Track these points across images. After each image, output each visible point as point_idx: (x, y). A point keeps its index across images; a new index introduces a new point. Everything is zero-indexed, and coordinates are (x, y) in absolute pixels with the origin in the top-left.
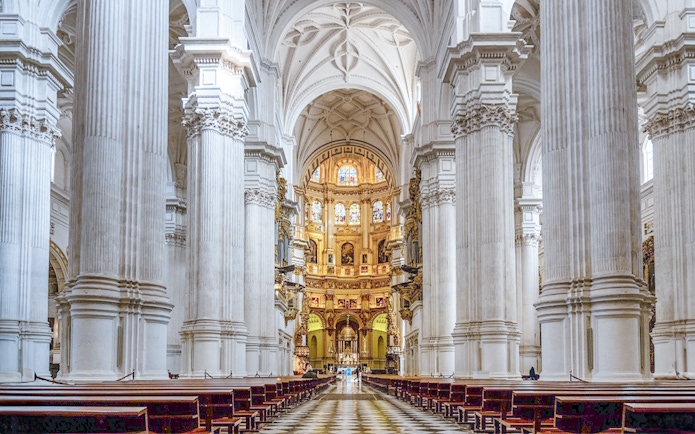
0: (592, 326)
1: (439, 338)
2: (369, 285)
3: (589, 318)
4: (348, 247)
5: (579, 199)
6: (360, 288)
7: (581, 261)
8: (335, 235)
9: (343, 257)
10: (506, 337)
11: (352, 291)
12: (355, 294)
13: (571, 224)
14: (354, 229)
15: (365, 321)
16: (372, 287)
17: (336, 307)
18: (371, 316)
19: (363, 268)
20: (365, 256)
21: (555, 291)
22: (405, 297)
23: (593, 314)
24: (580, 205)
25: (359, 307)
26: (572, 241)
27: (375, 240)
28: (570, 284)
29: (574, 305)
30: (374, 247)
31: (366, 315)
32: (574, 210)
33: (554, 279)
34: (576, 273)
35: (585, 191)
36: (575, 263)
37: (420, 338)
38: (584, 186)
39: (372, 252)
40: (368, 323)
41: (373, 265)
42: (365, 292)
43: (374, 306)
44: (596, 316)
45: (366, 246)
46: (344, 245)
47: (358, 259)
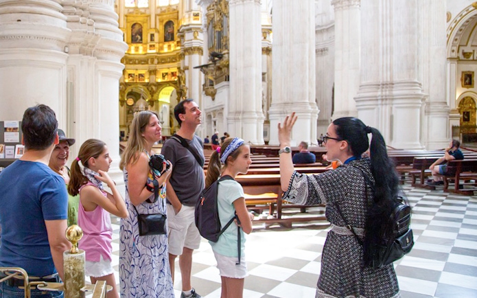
0: (393, 113)
1: (244, 112)
2: (156, 61)
3: (391, 108)
4: (137, 27)
5: (387, 30)
6: (147, 63)
7: (387, 70)
8: (126, 16)
9: (132, 36)
10: (310, 114)
11: (140, 66)
12: (142, 69)
13: (381, 46)
14: (143, 11)
15: (152, 93)
16: (158, 63)
17: (127, 81)
18: (157, 89)
19: (151, 46)
20: (152, 36)
21: (370, 90)
22: (210, 77)
23: (394, 106)
24: (387, 35)
25: (147, 81)
26: (381, 56)
27: (161, 21)
28: (379, 85)
29: (382, 100)
30: (161, 28)
31: (154, 88)
32: (383, 37)
33: (369, 81)
34: (383, 78)
35: (390, 25)
36: (383, 71)
37: (225, 112)
38: (390, 22)
39: (158, 32)
40: (155, 95)
41: (159, 43)
42: (152, 67)
43: (160, 80)
44: (397, 107)
45: (153, 26)
46: (135, 24)
47: (146, 37)
